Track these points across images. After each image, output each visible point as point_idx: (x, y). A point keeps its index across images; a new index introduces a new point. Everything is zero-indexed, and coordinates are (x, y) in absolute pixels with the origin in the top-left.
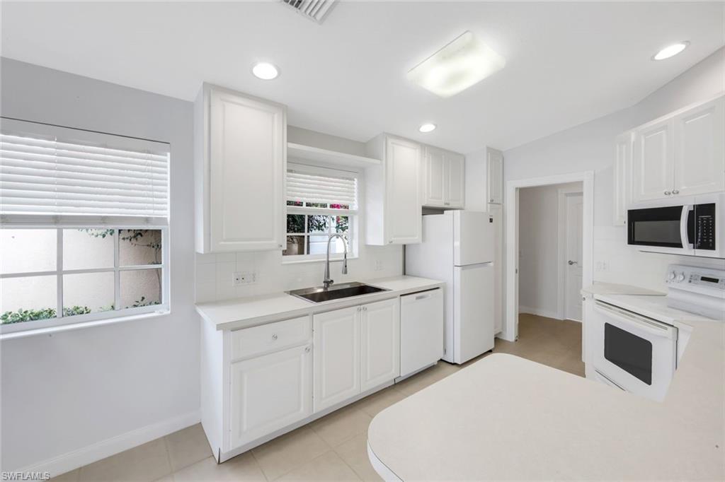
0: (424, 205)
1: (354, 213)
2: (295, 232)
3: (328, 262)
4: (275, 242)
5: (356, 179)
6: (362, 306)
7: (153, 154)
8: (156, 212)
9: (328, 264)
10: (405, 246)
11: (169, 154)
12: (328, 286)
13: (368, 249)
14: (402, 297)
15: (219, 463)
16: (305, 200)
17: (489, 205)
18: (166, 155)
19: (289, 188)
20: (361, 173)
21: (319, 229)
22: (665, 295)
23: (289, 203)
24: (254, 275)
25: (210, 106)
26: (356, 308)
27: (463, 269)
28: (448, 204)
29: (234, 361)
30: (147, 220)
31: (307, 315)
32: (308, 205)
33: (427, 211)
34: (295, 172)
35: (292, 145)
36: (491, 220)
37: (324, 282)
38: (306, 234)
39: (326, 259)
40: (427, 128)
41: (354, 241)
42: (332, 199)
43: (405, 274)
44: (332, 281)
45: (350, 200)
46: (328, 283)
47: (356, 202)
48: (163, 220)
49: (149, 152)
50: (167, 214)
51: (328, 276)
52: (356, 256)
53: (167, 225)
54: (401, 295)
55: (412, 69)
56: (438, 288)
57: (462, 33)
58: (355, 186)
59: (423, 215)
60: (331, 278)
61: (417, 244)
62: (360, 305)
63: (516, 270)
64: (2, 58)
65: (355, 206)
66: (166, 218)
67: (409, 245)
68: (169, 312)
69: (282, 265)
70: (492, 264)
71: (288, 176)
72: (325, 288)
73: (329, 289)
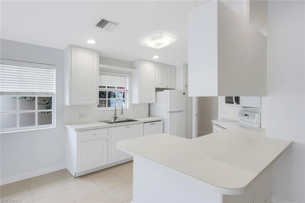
0: (156, 87)
1: (127, 90)
2: (103, 98)
3: (116, 110)
4: (94, 101)
5: (128, 77)
6: (128, 126)
7: (50, 69)
8: (51, 90)
9: (116, 111)
10: (149, 104)
11: (55, 69)
12: (116, 119)
13: (133, 105)
14: (144, 124)
15: (75, 177)
16: (106, 86)
17: (184, 87)
18: (54, 70)
19: (100, 81)
20: (130, 74)
21: (114, 97)
22: (238, 122)
23: (100, 87)
24: (86, 114)
25: (71, 53)
26: (125, 126)
27: (171, 113)
28: (168, 87)
29: (80, 142)
30: (47, 93)
31: (106, 128)
32: (108, 87)
33: (158, 90)
34: (103, 75)
35: (101, 65)
36: (184, 94)
37: (114, 118)
38: (107, 99)
39: (115, 109)
40: (156, 57)
41: (127, 102)
42: (118, 85)
43: (150, 116)
44: (117, 117)
45: (126, 85)
46: (116, 118)
47: (128, 86)
48: (53, 94)
49: (48, 69)
50: (54, 91)
51: (116, 116)
52: (128, 108)
53: (54, 95)
54: (144, 123)
55: (143, 41)
56: (160, 121)
57: (157, 33)
58: (128, 80)
59: (156, 91)
60: (117, 116)
61: (153, 104)
62: (127, 125)
63: (197, 115)
64: (1, 39)
65: (127, 88)
66: (54, 93)
67: (151, 104)
68: (55, 127)
69: (98, 111)
70: (184, 112)
71: (99, 76)
72: (114, 120)
73: (116, 121)
